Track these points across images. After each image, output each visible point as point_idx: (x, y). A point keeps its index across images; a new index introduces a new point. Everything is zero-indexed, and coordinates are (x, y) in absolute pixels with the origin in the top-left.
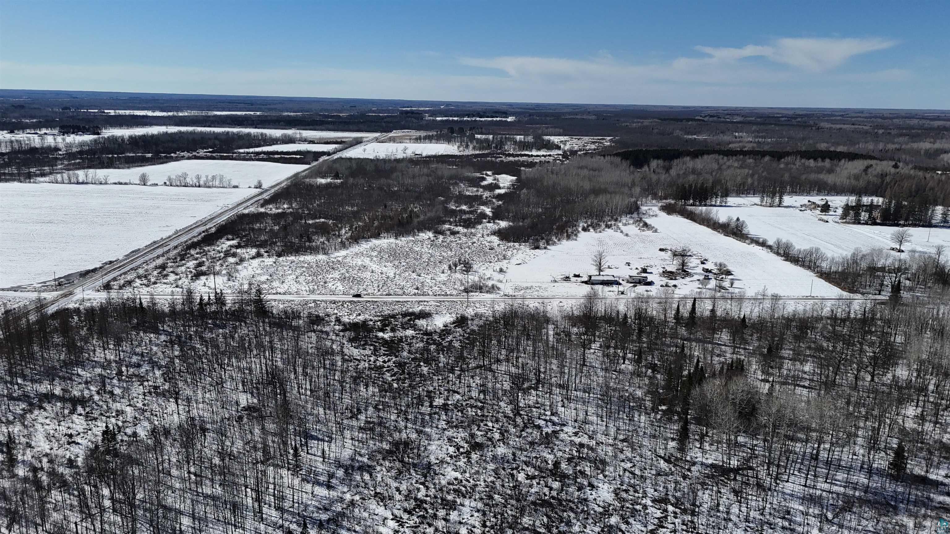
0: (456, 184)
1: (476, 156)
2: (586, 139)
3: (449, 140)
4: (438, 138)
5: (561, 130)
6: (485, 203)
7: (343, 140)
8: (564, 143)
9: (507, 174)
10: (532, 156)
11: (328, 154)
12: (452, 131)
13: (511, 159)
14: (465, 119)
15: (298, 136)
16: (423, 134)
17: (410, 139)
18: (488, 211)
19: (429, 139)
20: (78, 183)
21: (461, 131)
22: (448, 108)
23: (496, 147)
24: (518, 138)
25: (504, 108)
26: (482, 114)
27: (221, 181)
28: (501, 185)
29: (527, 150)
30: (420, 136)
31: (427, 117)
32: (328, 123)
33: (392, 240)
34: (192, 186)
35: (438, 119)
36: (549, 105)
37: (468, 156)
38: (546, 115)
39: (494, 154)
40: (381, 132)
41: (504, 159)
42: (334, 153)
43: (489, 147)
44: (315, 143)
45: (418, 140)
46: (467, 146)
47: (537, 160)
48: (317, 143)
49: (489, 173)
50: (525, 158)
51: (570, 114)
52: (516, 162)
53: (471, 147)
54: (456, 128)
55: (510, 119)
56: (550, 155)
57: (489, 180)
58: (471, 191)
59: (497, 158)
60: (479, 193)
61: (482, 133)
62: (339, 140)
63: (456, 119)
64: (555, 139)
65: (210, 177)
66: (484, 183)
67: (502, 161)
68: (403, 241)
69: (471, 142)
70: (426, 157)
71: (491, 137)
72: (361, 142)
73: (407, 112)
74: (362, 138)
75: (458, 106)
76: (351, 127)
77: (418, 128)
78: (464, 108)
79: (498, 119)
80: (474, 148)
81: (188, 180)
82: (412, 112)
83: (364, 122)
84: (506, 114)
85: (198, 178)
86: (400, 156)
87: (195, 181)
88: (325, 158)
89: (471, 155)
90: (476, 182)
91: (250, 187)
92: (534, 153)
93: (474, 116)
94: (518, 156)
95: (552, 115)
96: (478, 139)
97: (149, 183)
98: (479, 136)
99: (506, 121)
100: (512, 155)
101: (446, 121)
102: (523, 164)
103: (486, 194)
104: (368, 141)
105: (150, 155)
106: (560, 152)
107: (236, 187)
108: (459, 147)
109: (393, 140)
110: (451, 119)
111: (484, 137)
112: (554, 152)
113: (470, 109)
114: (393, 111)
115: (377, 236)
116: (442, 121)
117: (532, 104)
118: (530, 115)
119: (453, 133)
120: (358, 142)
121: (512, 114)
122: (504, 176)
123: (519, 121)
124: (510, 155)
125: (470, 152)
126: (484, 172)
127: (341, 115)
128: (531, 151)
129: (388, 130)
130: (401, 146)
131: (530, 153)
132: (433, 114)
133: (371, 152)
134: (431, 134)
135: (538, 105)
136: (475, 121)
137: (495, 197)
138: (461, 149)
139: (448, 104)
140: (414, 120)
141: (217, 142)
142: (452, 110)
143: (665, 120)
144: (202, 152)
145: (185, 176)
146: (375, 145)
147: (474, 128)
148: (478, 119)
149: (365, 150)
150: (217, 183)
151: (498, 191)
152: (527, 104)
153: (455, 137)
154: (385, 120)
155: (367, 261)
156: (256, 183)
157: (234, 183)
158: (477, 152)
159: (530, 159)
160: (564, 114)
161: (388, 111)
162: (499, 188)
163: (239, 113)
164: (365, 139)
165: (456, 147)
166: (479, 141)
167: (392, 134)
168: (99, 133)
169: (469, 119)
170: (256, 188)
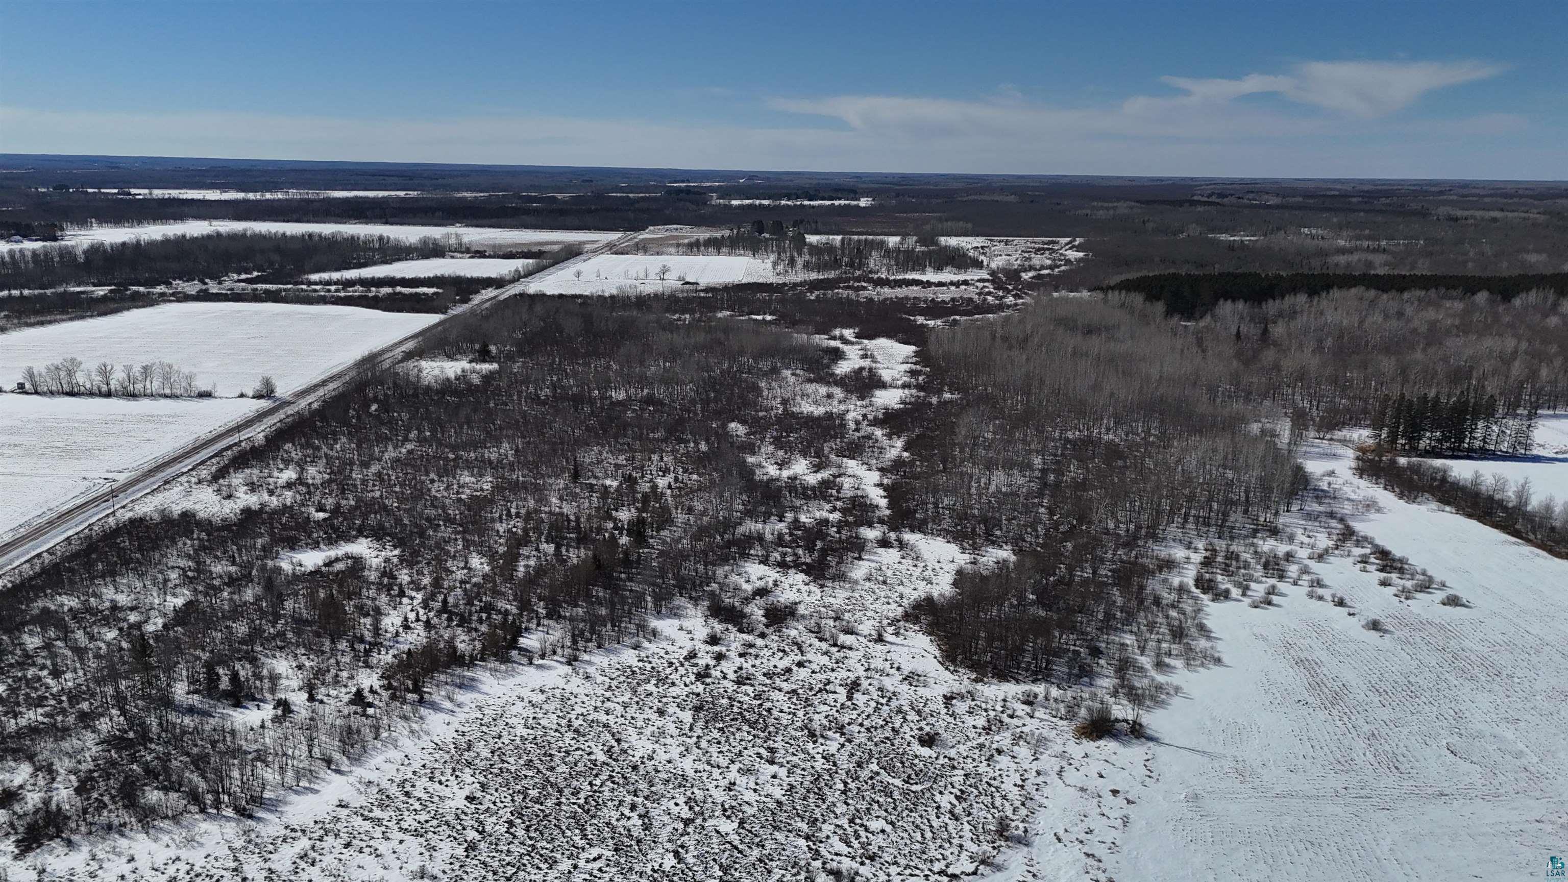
1: (813, 285)
3: (754, 247)
4: (734, 244)
5: (970, 225)
6: (857, 450)
7: (544, 248)
9: (889, 336)
10: (929, 284)
11: (498, 283)
12: (760, 228)
13: (887, 292)
14: (783, 202)
15: (453, 241)
16: (703, 234)
17: (678, 245)
18: (873, 486)
19: (716, 245)
21: (778, 229)
22: (751, 183)
23: (851, 264)
24: (890, 241)
25: (849, 182)
28: (886, 375)
29: (913, 270)
30: (698, 240)
31: (715, 200)
32: (528, 212)
34: (91, 394)
35: (735, 203)
36: (922, 175)
37: (795, 285)
39: (847, 280)
40: (626, 230)
41: (871, 292)
42: (513, 281)
43: (835, 264)
44: (485, 257)
45: (694, 247)
46: (792, 263)
47: (944, 295)
48: (490, 257)
49: (848, 333)
50: (914, 291)
51: (966, 192)
52: (900, 303)
53: (800, 263)
54: (768, 222)
55: (863, 202)
56: (965, 283)
57: (853, 358)
58: (812, 400)
59: (857, 289)
60: (836, 408)
61: (818, 232)
62: (535, 249)
63: (766, 202)
65: (137, 370)
66: (843, 368)
67: (870, 300)
69: (800, 254)
70: (707, 290)
71: (837, 239)
72: (579, 253)
73: (679, 190)
74: (581, 244)
75: (768, 178)
77: (698, 222)
78: (780, 183)
79: (843, 202)
80: (807, 266)
81: (80, 378)
82: (688, 191)
84: (855, 193)
85: (104, 372)
86: (651, 287)
87: (97, 379)
88: (490, 293)
89: (801, 284)
90: (821, 367)
91: (242, 396)
92: (930, 276)
93: (797, 197)
94: (900, 284)
96: (811, 245)
98: (812, 239)
99: (858, 206)
100: (888, 283)
101: (749, 206)
102: (915, 307)
103: (854, 411)
104: (595, 251)
105: (101, 291)
106: (986, 275)
107: (206, 395)
108: (775, 264)
109: (642, 248)
110: (757, 202)
111: (823, 238)
112: (972, 275)
113: (791, 184)
114: (655, 189)
116: (740, 207)
117: (894, 175)
118: (897, 195)
119: (761, 232)
120: (571, 253)
122: (882, 342)
123: (881, 206)
124: (882, 283)
125: (798, 276)
126: (837, 332)
127: (559, 196)
128: (923, 271)
129: (641, 226)
130: (657, 263)
131: (924, 278)
132: (727, 193)
133: (593, 277)
134: (718, 235)
136: (802, 205)
137: (878, 421)
138: (780, 268)
139: (751, 176)
140: (692, 207)
141: (276, 258)
142: (759, 187)
143: (1148, 202)
144: (232, 281)
145: (72, 366)
146: (607, 260)
147: (802, 221)
148: (806, 203)
149: (578, 274)
150: (155, 385)
151: (881, 399)
152: (886, 176)
153: (766, 242)
154: (637, 206)
156: (256, 385)
157: (202, 385)
158: (814, 276)
159: (929, 294)
161: (647, 189)
162: (883, 385)
163: (371, 194)
164: (588, 247)
165: (769, 264)
166: (815, 250)
167: (649, 234)
168: (55, 239)
169: (789, 203)
170: (258, 396)
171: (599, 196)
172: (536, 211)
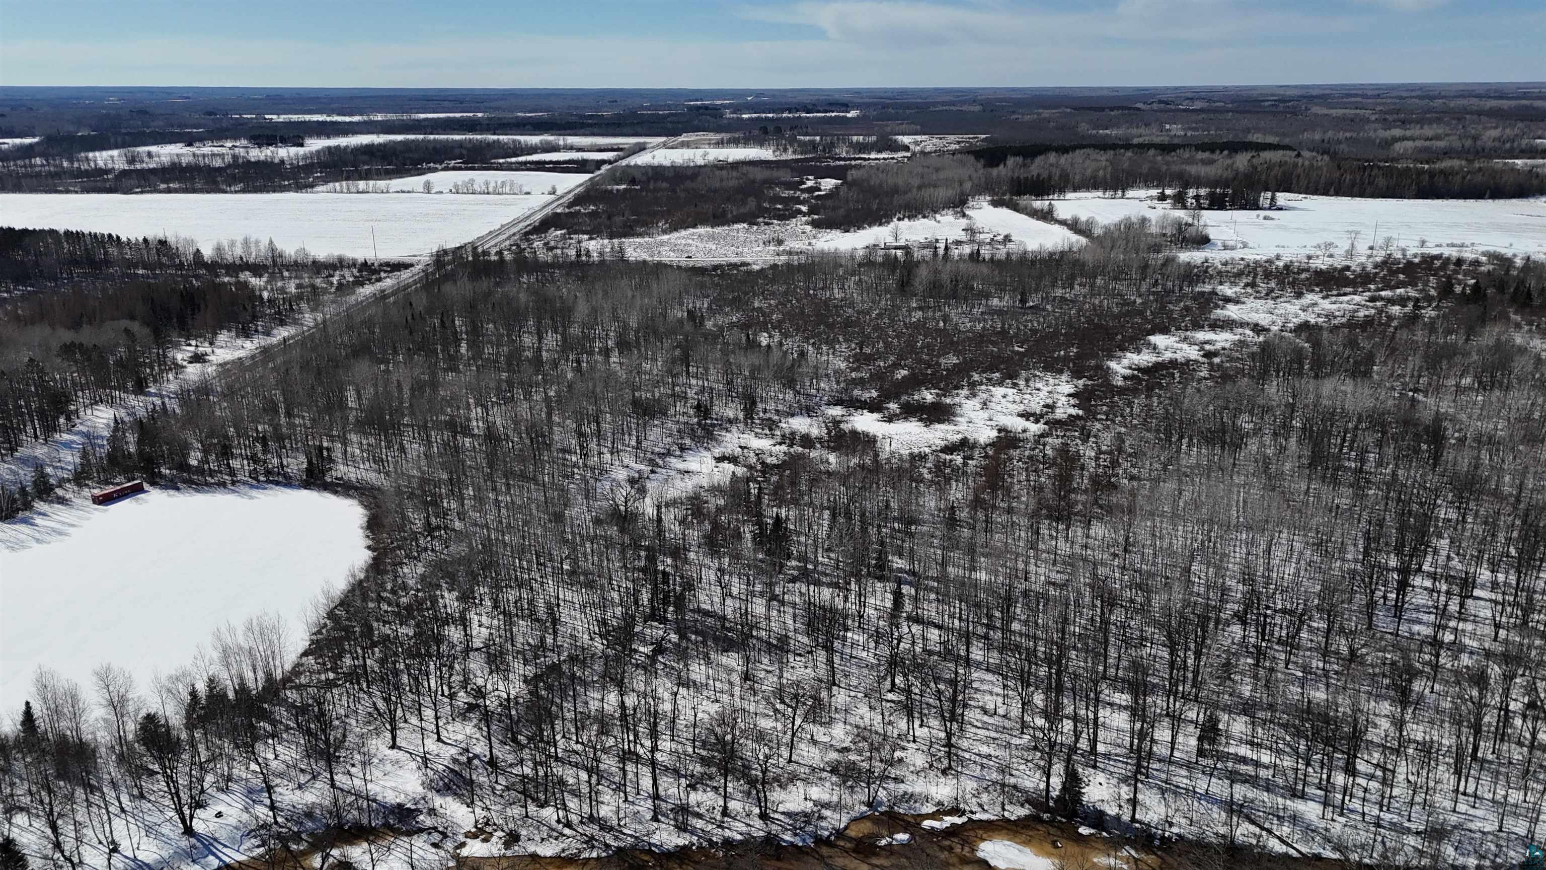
0: (771, 188)
1: (797, 161)
2: (952, 138)
3: (761, 143)
4: (747, 141)
5: (922, 128)
6: (802, 203)
7: (622, 146)
8: (916, 143)
9: (831, 177)
10: (869, 159)
11: (610, 162)
12: (765, 131)
13: (842, 163)
14: (784, 115)
15: (562, 143)
16: (726, 136)
17: (709, 143)
18: (804, 209)
19: (735, 142)
20: (358, 192)
21: (778, 130)
22: (758, 100)
23: (823, 150)
24: (855, 138)
25: (846, 97)
26: (810, 107)
27: (512, 185)
28: (823, 188)
29: (864, 152)
30: (722, 139)
31: (728, 115)
33: (709, 229)
34: (481, 194)
35: (745, 116)
36: (922, 90)
37: (786, 161)
38: (908, 106)
39: (820, 158)
40: (667, 136)
41: (832, 163)
42: (616, 161)
43: (814, 150)
44: (585, 151)
45: (720, 144)
46: (785, 150)
47: (874, 164)
48: (589, 151)
49: (811, 177)
50: (858, 162)
51: (943, 103)
52: (846, 166)
53: (790, 150)
54: (771, 128)
55: (852, 114)
56: (892, 158)
57: (810, 184)
58: (786, 194)
59: (823, 162)
60: (797, 195)
61: (806, 134)
62: (616, 146)
63: (770, 115)
64: (906, 140)
65: (499, 183)
66: (804, 186)
67: (829, 166)
68: (718, 230)
69: (791, 145)
70: (735, 164)
71: (818, 138)
72: (644, 149)
73: (698, 108)
74: (645, 143)
75: (774, 96)
76: (625, 130)
77: (717, 130)
78: (784, 100)
79: (833, 114)
80: (794, 152)
81: (476, 187)
82: (706, 108)
83: (638, 123)
84: (846, 107)
85: (487, 184)
86: (700, 162)
87: (484, 187)
88: (608, 167)
89: (790, 160)
90: (795, 186)
91: (543, 193)
92: (873, 155)
93: (797, 111)
94: (850, 159)
95: (917, 106)
96: (800, 141)
97: (434, 191)
98: (801, 138)
99: (845, 117)
100: (844, 159)
101: (757, 118)
102: (854, 168)
103: (806, 195)
104: (654, 147)
106: (909, 154)
107: (528, 193)
108: (774, 152)
109: (684, 145)
110: (763, 115)
111: (808, 138)
112: (900, 155)
113: (795, 100)
114: (677, 107)
115: (694, 226)
116: (750, 119)
117: (893, 90)
118: (884, 108)
119: (766, 134)
120: (641, 148)
121: (856, 106)
122: (828, 180)
123: (864, 116)
124: (840, 159)
125: (789, 156)
126: (805, 177)
127: (602, 114)
128: (869, 153)
129: (676, 133)
130: (700, 152)
131: (866, 156)
132: (737, 109)
133: (663, 159)
134: (736, 136)
135: (903, 92)
136: (799, 117)
137: (813, 198)
138: (778, 153)
139: (759, 93)
140: (710, 119)
141: (464, 152)
142: (765, 103)
143: (1080, 109)
146: (665, 151)
147: (796, 127)
148: (804, 115)
149: (654, 157)
151: (817, 193)
153: (769, 140)
154: (669, 119)
155: (690, 241)
156: (550, 189)
157: (525, 189)
158: (798, 156)
159: (865, 163)
160: (934, 104)
161: (669, 107)
162: (820, 190)
164: (649, 145)
165: (771, 152)
166: (802, 144)
167: (683, 138)
168: (302, 145)
169: (791, 115)
170: (550, 194)
171: (633, 113)
172: (590, 125)
